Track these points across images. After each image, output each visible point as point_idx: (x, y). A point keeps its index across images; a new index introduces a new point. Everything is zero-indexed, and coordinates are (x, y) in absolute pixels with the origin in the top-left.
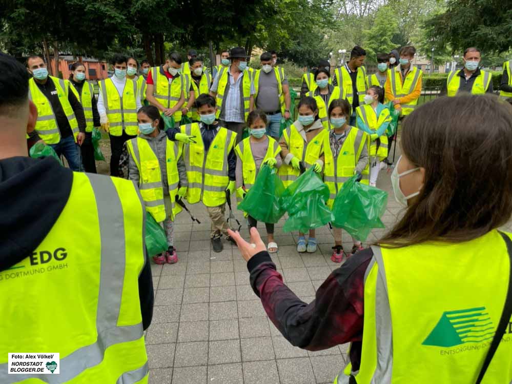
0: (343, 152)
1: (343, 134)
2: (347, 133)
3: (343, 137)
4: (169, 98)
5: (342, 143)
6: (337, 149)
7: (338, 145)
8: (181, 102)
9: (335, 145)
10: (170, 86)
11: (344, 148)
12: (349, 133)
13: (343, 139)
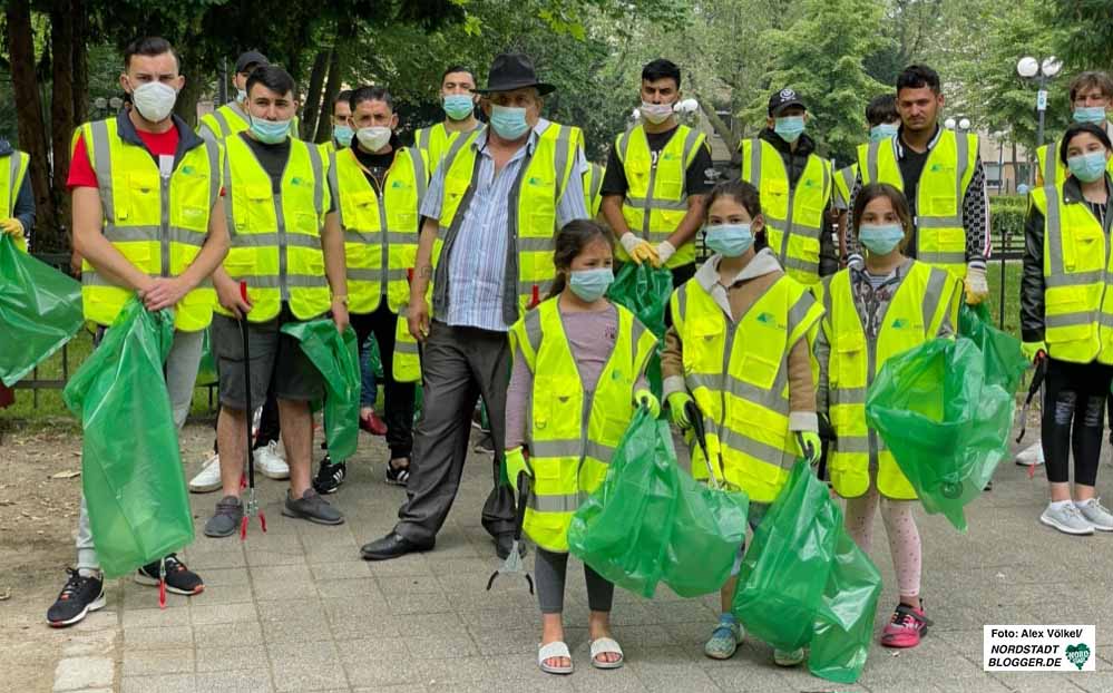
0: (893, 321)
1: (892, 275)
2: (901, 271)
3: (891, 282)
4: (165, 233)
5: (887, 297)
6: (872, 314)
7: (875, 301)
8: (213, 249)
9: (866, 301)
10: (165, 185)
11: (894, 311)
12: (906, 273)
13: (889, 288)
